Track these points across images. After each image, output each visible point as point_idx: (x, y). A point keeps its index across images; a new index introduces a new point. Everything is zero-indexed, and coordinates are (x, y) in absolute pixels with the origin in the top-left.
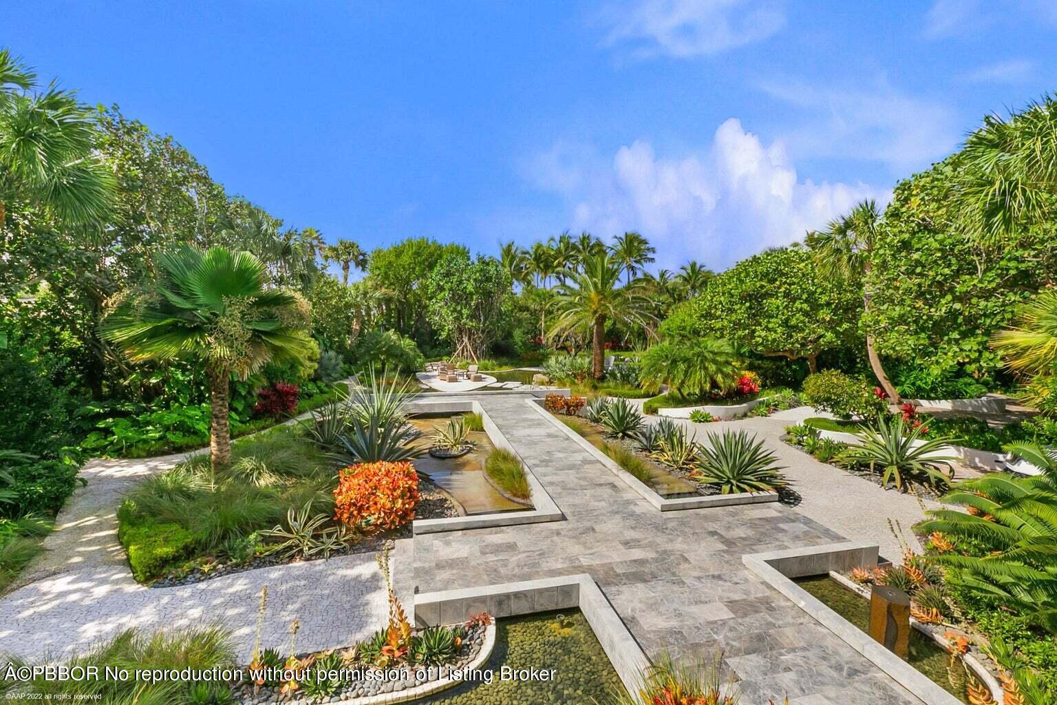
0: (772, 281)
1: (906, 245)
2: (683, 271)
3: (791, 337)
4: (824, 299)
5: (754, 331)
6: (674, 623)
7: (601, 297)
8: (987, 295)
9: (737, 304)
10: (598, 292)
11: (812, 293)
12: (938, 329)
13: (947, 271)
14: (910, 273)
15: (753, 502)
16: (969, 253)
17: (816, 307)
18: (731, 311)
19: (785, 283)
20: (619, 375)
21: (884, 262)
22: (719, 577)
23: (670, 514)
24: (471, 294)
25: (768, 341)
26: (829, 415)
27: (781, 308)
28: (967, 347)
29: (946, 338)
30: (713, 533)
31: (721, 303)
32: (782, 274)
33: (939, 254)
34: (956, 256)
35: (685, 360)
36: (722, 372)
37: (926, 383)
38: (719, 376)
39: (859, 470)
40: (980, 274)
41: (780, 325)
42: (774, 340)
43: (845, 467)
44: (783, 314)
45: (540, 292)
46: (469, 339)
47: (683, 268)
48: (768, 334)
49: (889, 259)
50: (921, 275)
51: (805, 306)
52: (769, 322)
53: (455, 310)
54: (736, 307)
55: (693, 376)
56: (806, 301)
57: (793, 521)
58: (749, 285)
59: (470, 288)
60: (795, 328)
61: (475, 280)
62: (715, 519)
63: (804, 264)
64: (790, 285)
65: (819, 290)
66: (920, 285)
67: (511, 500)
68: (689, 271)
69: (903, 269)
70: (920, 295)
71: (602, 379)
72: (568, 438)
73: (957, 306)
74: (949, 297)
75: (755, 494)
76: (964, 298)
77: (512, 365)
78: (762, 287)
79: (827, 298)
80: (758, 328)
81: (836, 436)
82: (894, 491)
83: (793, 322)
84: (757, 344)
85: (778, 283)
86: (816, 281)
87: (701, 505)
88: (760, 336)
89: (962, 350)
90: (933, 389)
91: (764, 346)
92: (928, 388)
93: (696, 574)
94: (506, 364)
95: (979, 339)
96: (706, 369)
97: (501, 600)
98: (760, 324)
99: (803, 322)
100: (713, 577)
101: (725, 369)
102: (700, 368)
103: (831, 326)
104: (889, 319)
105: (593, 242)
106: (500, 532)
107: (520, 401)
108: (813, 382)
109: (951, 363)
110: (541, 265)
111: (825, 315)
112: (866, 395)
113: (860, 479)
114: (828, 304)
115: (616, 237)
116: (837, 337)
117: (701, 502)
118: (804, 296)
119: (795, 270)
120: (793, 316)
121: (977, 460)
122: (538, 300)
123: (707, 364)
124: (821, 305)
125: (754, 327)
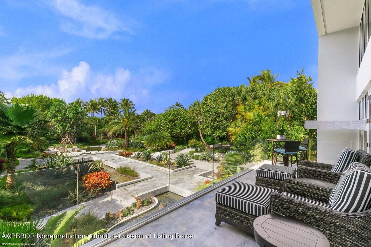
0: (176, 117)
1: (208, 111)
2: (144, 112)
3: (182, 131)
4: (188, 121)
5: (173, 130)
6: (189, 187)
7: (128, 120)
8: (222, 121)
9: (168, 123)
10: (127, 119)
11: (185, 120)
12: (215, 128)
13: (216, 117)
14: (209, 117)
15: (189, 168)
16: (219, 113)
17: (187, 123)
18: (167, 125)
19: (179, 117)
20: (134, 145)
21: (204, 114)
22: (192, 180)
23: (175, 173)
24: (71, 119)
25: (176, 132)
26: (194, 150)
27: (179, 124)
28: (220, 132)
29: (216, 130)
30: (186, 174)
31: (164, 122)
32: (178, 114)
33: (214, 113)
34: (217, 114)
35: (159, 139)
36: (169, 141)
37: (208, 141)
38: (168, 142)
39: (203, 160)
40: (221, 117)
41: (179, 128)
42: (178, 132)
43: (200, 160)
44: (180, 125)
45: (94, 118)
46: (68, 136)
47: (144, 111)
48: (177, 130)
49: (205, 113)
50: (212, 117)
51: (184, 123)
52: (176, 128)
53: (62, 125)
54: (168, 124)
55: (161, 143)
56: (185, 122)
57: (198, 170)
58: (171, 118)
59: (71, 116)
60: (183, 129)
61: (73, 113)
62: (184, 172)
63: (183, 112)
64: (180, 118)
65: (187, 119)
66: (212, 119)
67: (133, 178)
68: (146, 112)
69: (208, 116)
70: (212, 121)
71: (128, 147)
72: (136, 162)
73: (218, 124)
74: (217, 122)
75: (190, 166)
76: (219, 122)
77: (88, 145)
78: (173, 118)
79: (189, 121)
80: (174, 129)
81: (198, 154)
82: (211, 163)
83: (182, 127)
84: (174, 133)
85: (177, 117)
86: (186, 117)
87: (181, 170)
88: (175, 131)
89: (219, 132)
90: (210, 143)
91: (175, 134)
92: (209, 142)
93: (187, 180)
94: (86, 145)
95: (222, 130)
96: (164, 141)
97: (154, 192)
98: (174, 128)
99: (184, 127)
100: (191, 180)
101: (169, 140)
102: (163, 141)
103: (190, 128)
104: (206, 126)
105: (113, 101)
106: (140, 183)
107: (110, 155)
108: (190, 142)
109: (218, 135)
110: (93, 108)
111: (189, 125)
112: (201, 144)
113: (204, 162)
114: (189, 123)
115: (121, 100)
116: (192, 131)
117: (180, 169)
118: (184, 121)
119: (181, 114)
120: (181, 126)
121: (221, 156)
122: (94, 121)
123: (164, 139)
124: (188, 123)
125: (173, 129)
